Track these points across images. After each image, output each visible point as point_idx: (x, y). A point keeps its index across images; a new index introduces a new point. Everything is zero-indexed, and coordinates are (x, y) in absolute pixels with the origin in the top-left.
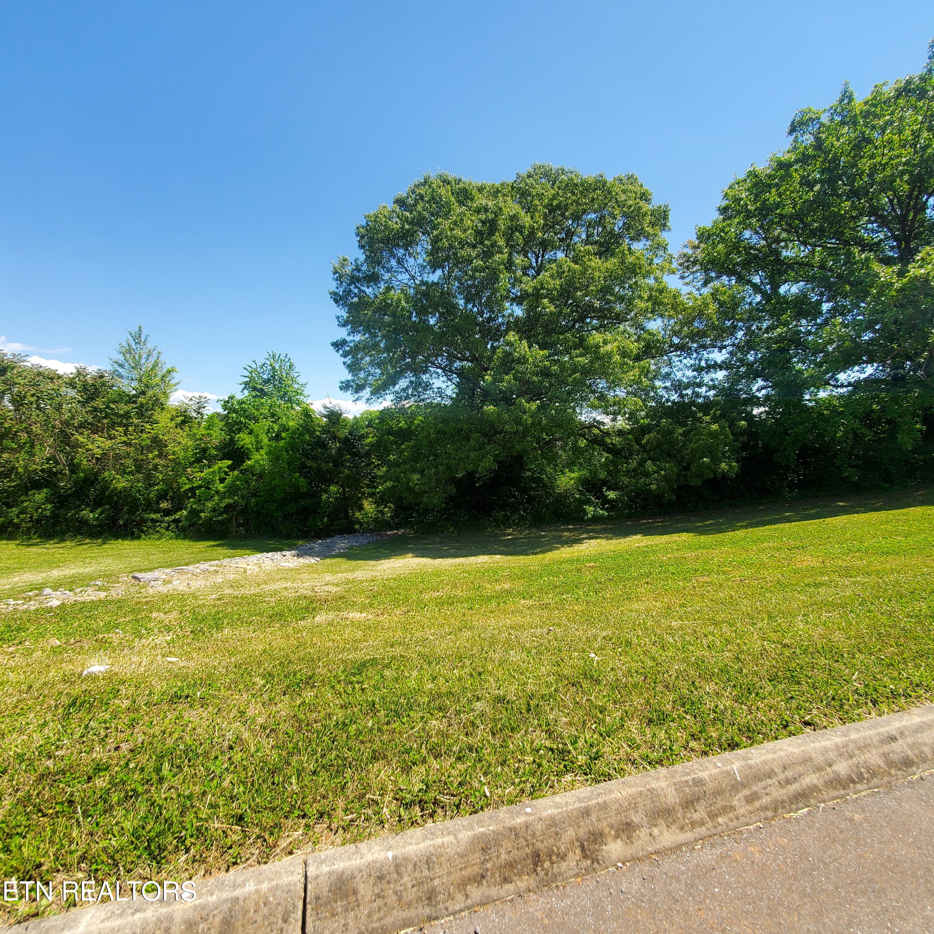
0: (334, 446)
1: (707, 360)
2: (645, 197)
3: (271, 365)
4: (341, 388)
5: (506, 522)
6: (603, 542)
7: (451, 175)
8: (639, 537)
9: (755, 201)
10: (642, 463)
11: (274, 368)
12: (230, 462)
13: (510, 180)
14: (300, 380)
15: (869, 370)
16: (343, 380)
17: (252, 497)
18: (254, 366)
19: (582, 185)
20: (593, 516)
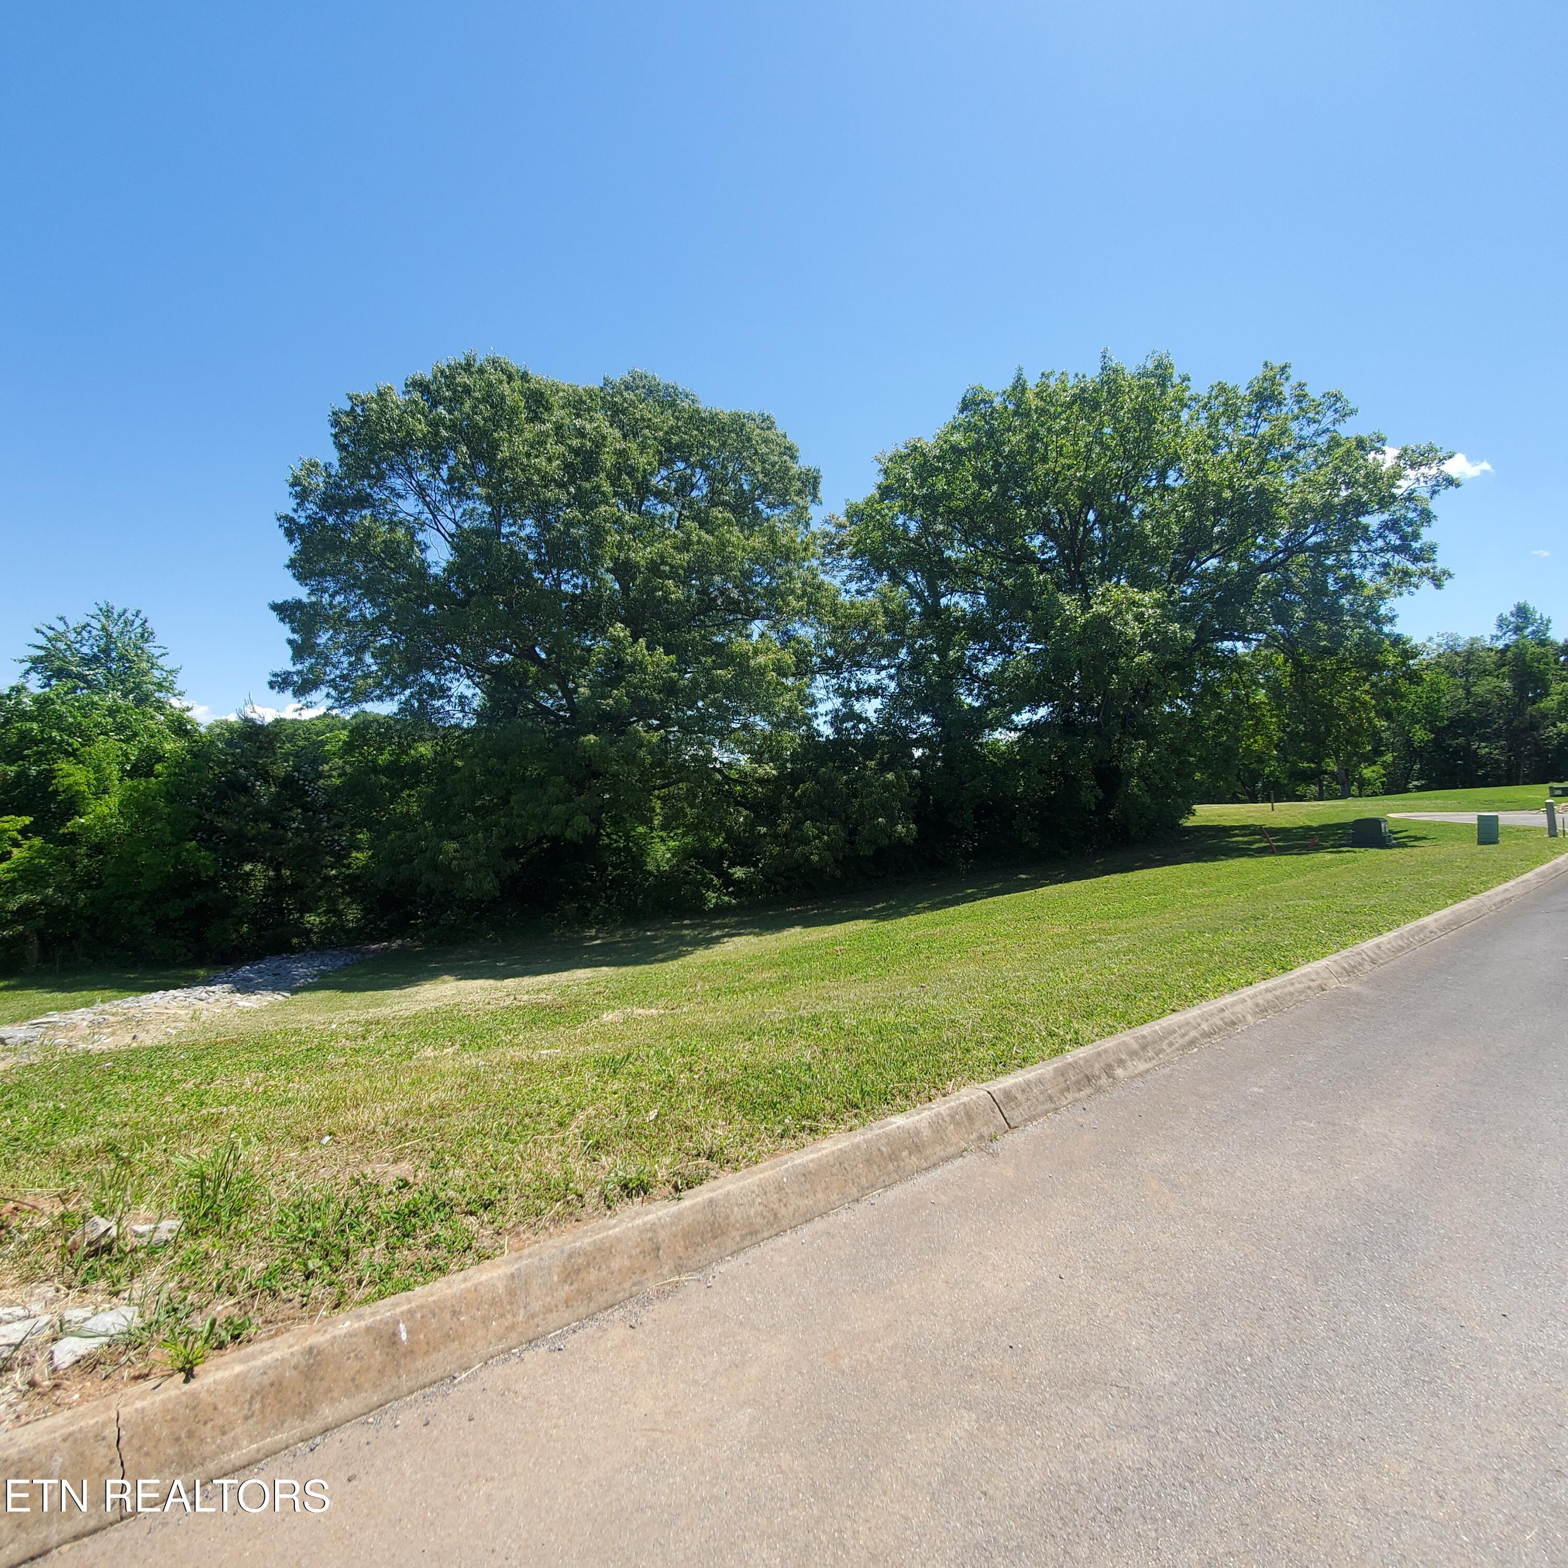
0: (265, 792)
1: (858, 683)
2: (790, 451)
3: (104, 628)
4: (272, 685)
5: (583, 919)
6: (752, 939)
7: (516, 363)
8: (798, 929)
9: (921, 487)
10: (797, 825)
11: (109, 635)
12: (27, 820)
13: (596, 385)
14: (166, 663)
15: (1043, 712)
16: (278, 670)
17: (81, 889)
18: (60, 627)
19: (712, 422)
20: (717, 904)
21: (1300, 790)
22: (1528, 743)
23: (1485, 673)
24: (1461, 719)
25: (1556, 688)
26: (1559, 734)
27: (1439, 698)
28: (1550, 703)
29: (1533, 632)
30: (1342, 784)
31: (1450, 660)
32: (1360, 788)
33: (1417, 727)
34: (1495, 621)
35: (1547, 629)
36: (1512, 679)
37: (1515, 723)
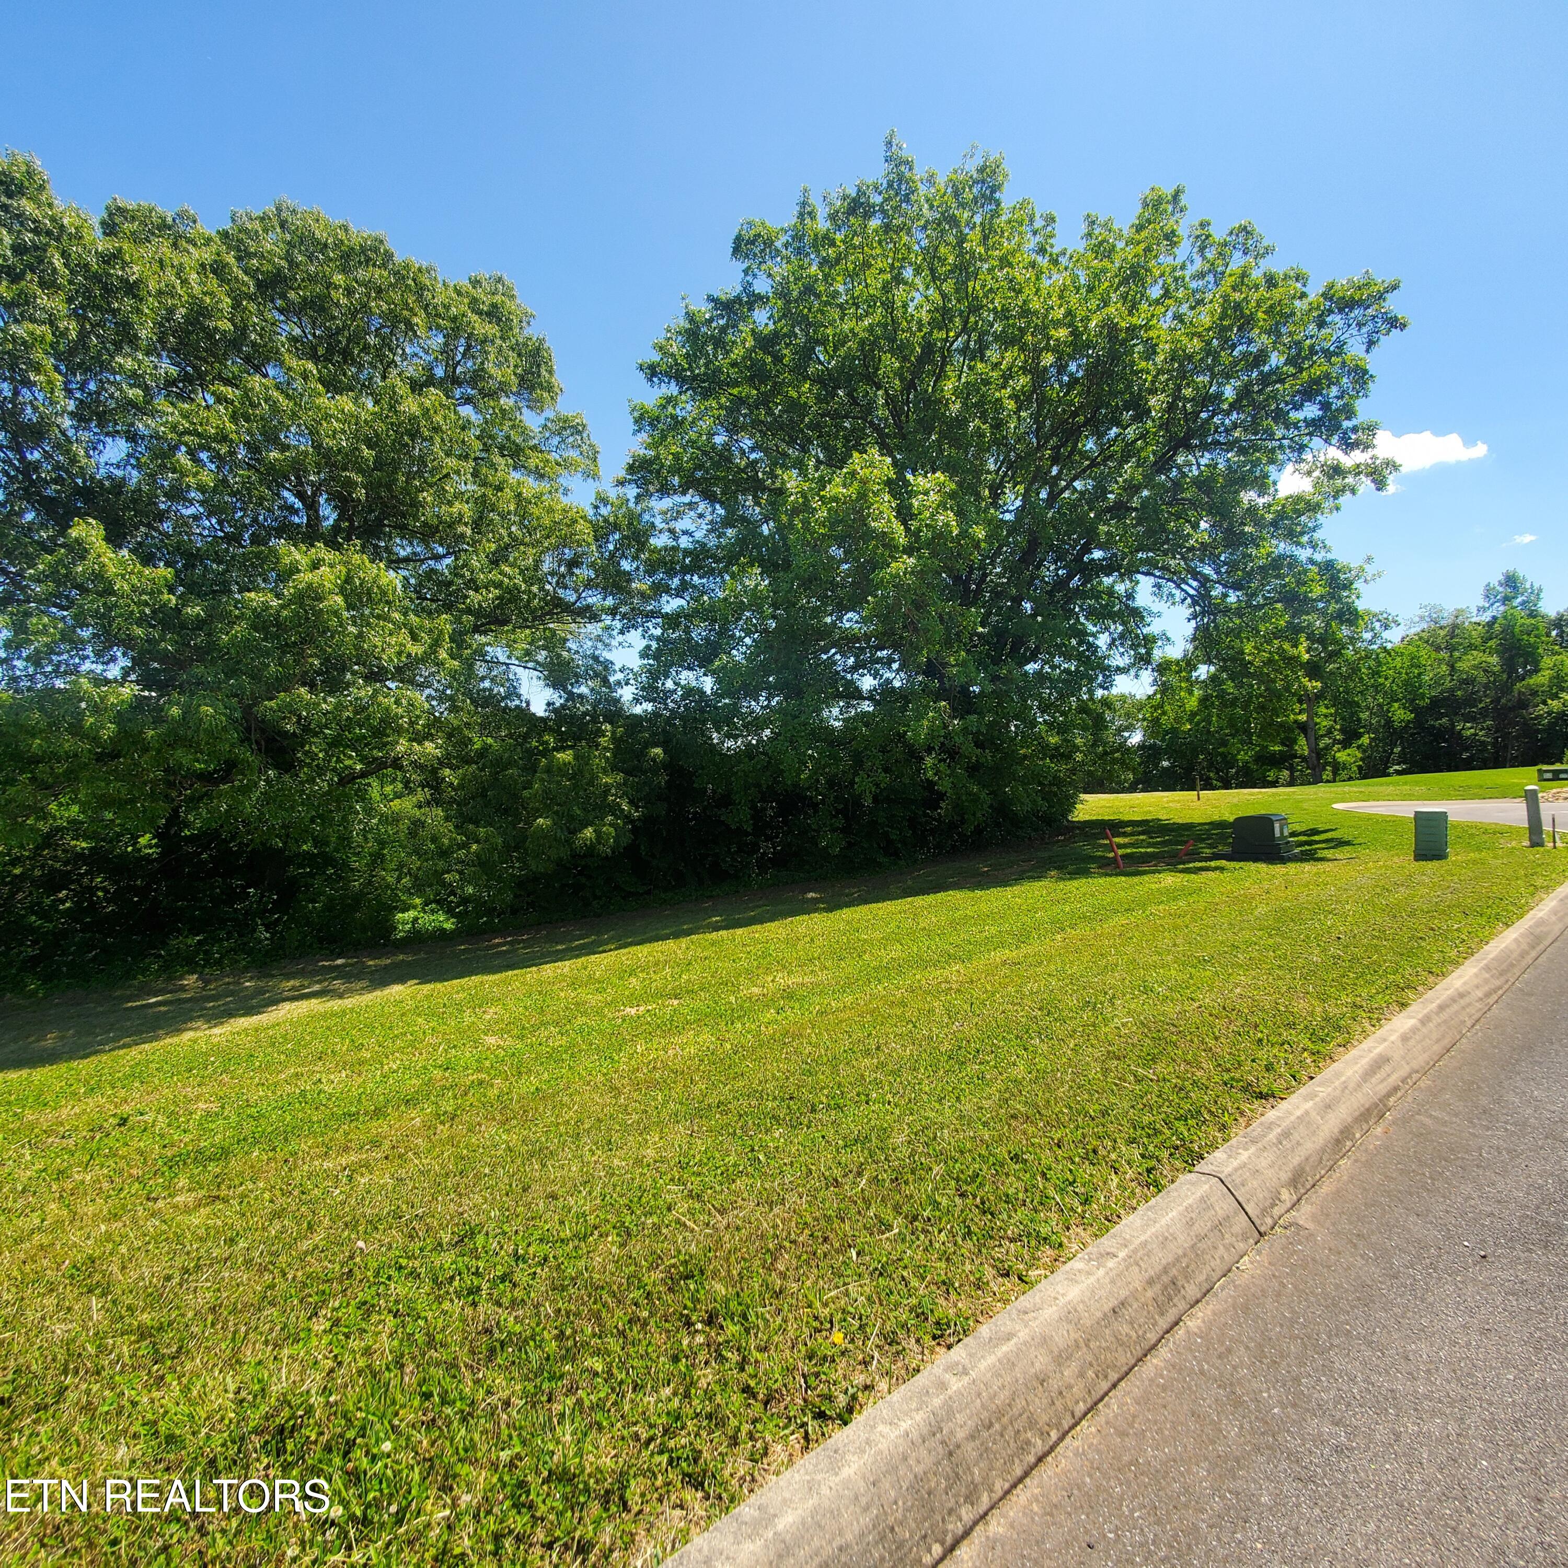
21: (1271, 775)
22: (1517, 723)
23: (1472, 647)
24: (1445, 699)
25: (1547, 662)
26: (1549, 713)
27: (1420, 674)
28: (1542, 679)
29: (1523, 603)
30: (1313, 769)
31: (1433, 633)
32: (1335, 772)
33: (1396, 705)
34: (1481, 590)
35: (1538, 599)
36: (1500, 654)
37: (1503, 701)
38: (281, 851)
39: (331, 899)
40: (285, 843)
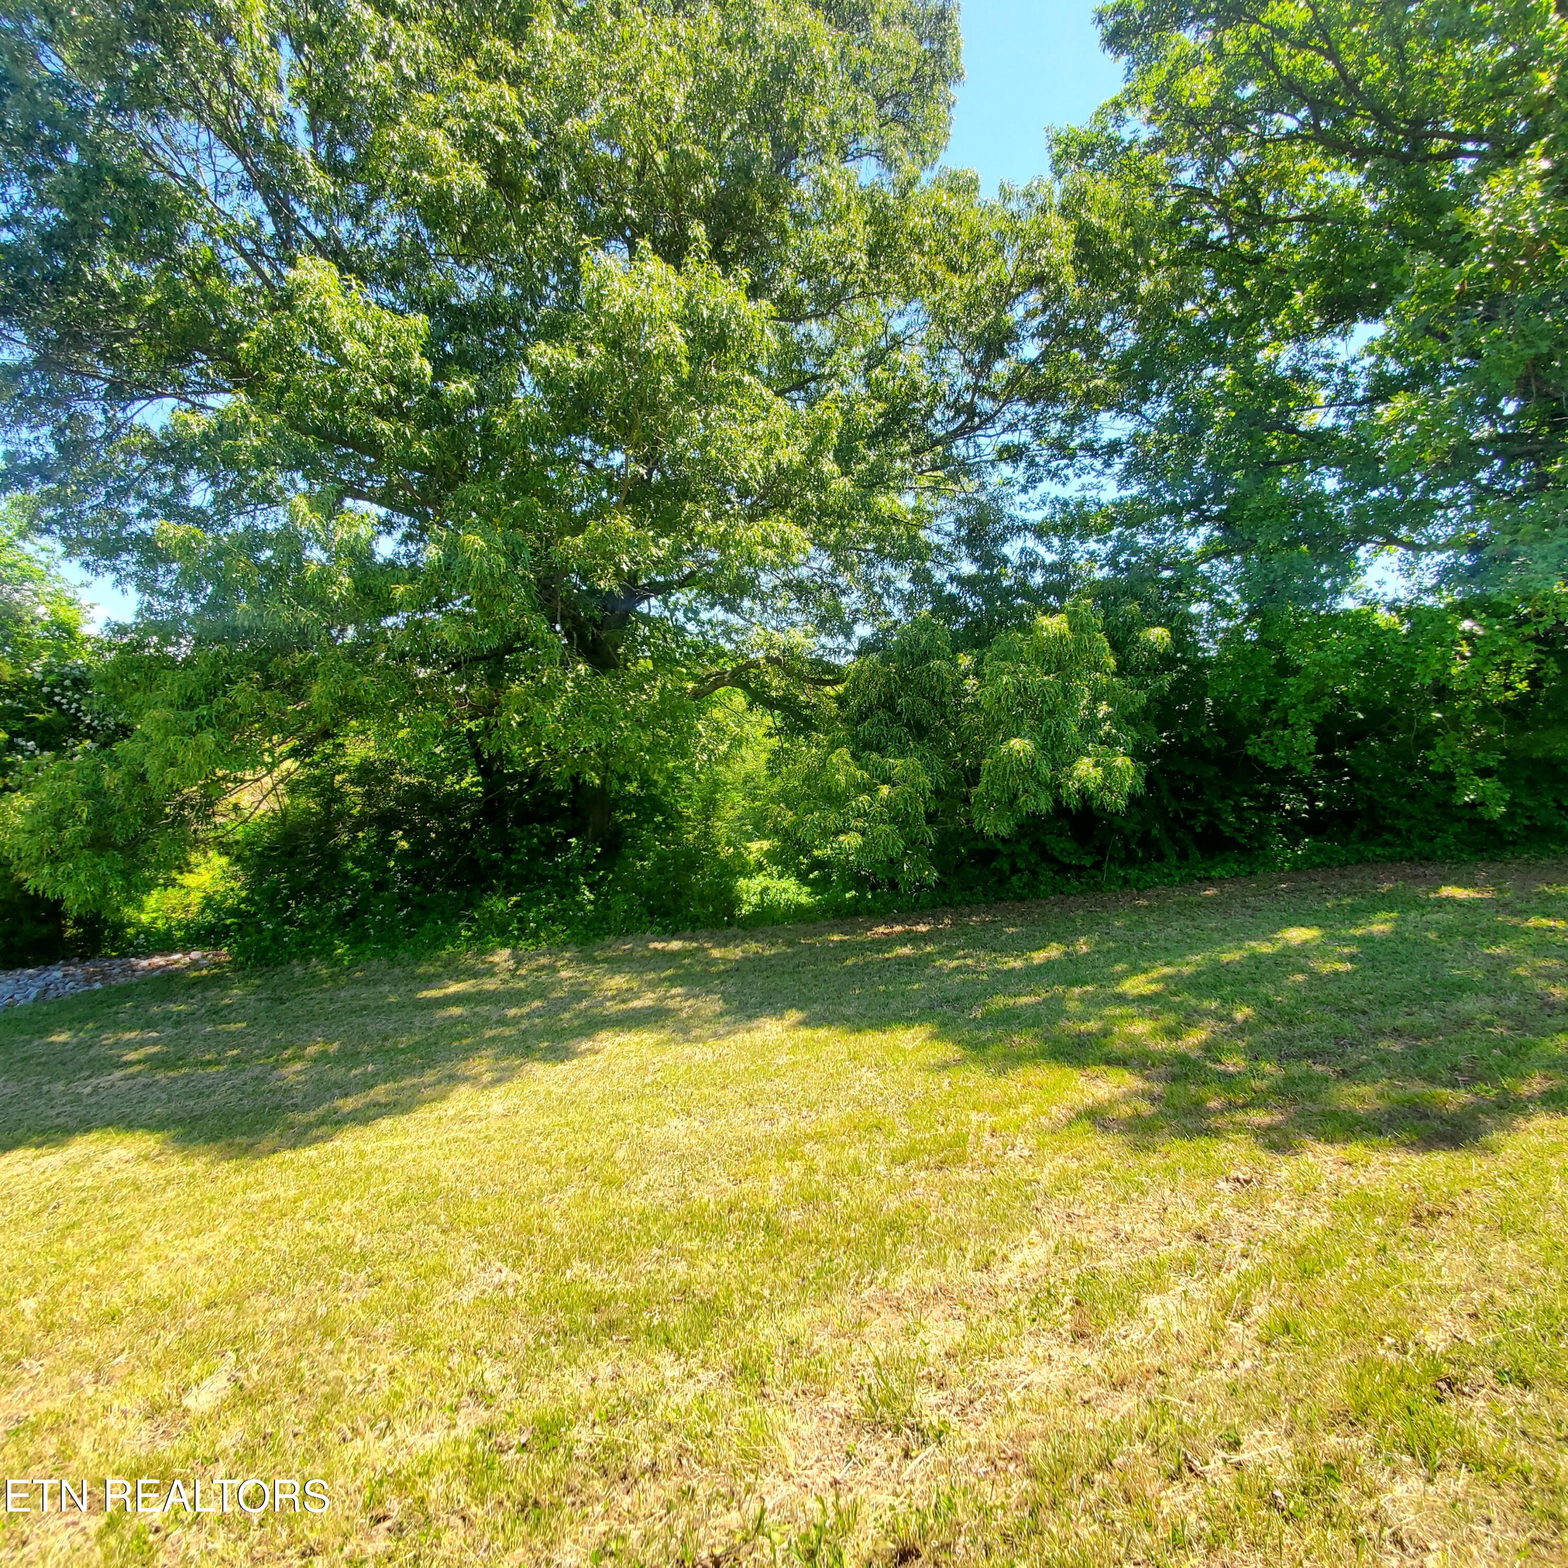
38: (602, 791)
39: (662, 858)
40: (603, 779)
